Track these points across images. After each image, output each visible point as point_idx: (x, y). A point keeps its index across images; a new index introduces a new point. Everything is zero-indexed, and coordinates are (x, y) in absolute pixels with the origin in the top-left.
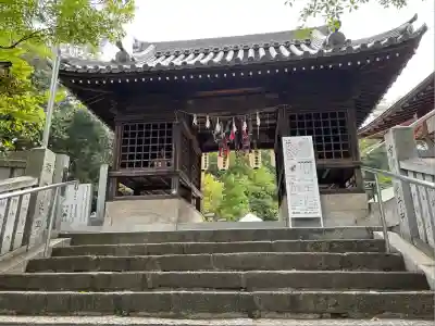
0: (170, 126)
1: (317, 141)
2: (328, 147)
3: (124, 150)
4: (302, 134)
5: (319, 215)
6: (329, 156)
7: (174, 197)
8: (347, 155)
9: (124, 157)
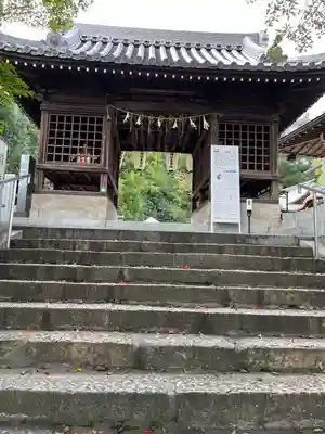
0: (100, 121)
1: (243, 151)
2: (252, 159)
3: (51, 142)
4: (229, 143)
5: (239, 221)
6: (252, 167)
7: (103, 194)
8: (267, 168)
9: (51, 149)
